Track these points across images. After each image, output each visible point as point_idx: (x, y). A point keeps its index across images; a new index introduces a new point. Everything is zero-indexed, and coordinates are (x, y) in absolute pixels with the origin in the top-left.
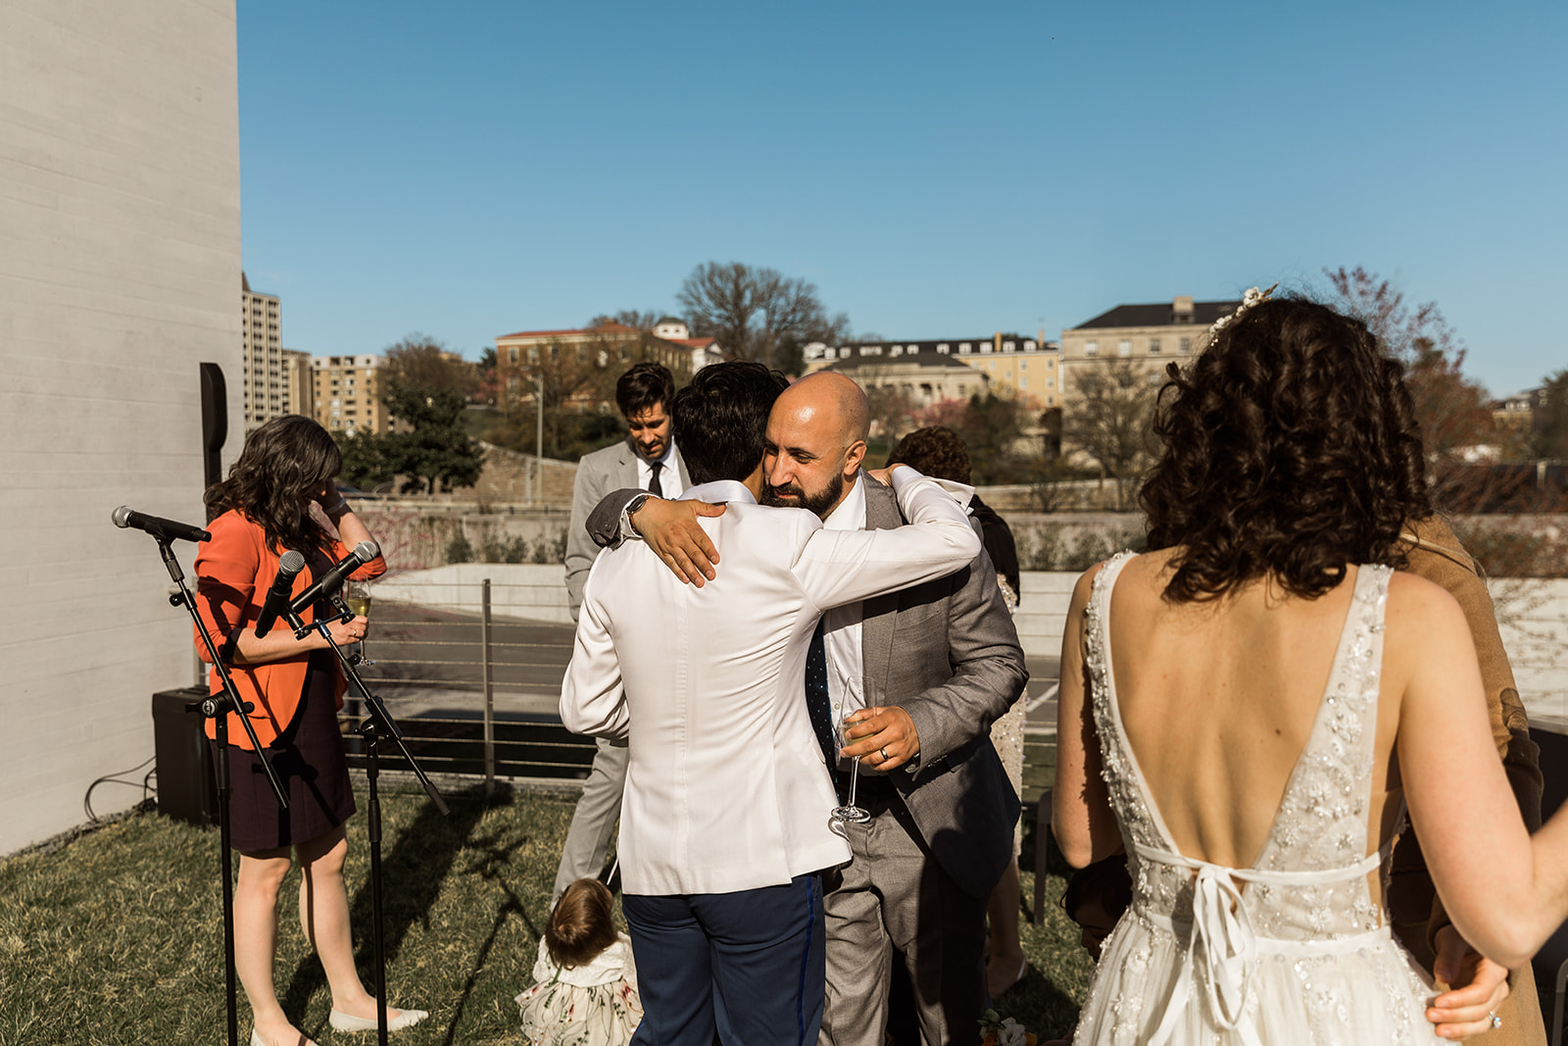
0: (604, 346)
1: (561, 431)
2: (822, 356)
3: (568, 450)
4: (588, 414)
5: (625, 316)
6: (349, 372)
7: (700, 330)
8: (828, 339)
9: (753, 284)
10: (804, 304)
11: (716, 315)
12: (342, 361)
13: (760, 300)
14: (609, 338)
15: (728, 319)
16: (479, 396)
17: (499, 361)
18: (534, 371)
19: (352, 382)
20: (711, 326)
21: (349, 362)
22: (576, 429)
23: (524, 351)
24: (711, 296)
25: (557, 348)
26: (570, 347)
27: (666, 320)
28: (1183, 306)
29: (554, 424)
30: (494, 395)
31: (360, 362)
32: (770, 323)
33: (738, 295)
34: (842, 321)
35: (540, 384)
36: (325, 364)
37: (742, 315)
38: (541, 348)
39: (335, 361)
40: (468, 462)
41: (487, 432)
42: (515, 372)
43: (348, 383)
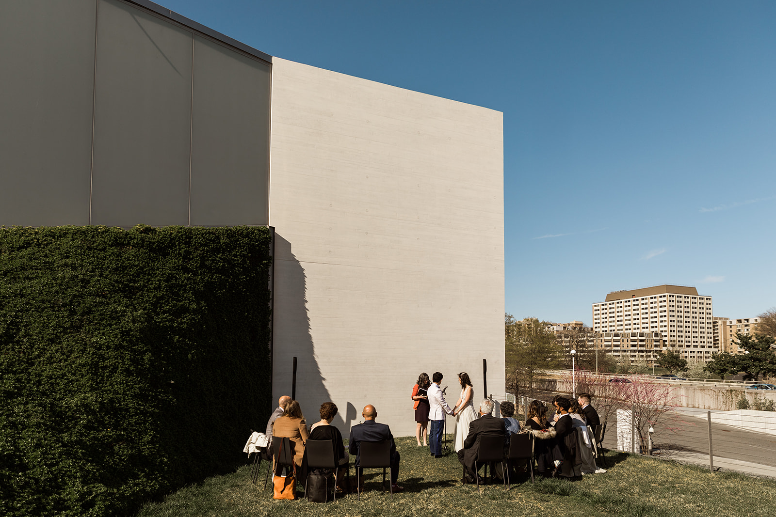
6: (746, 326)
12: (743, 321)
19: (747, 330)
21: (746, 321)
31: (752, 321)
36: (734, 322)
39: (740, 321)
43: (746, 330)
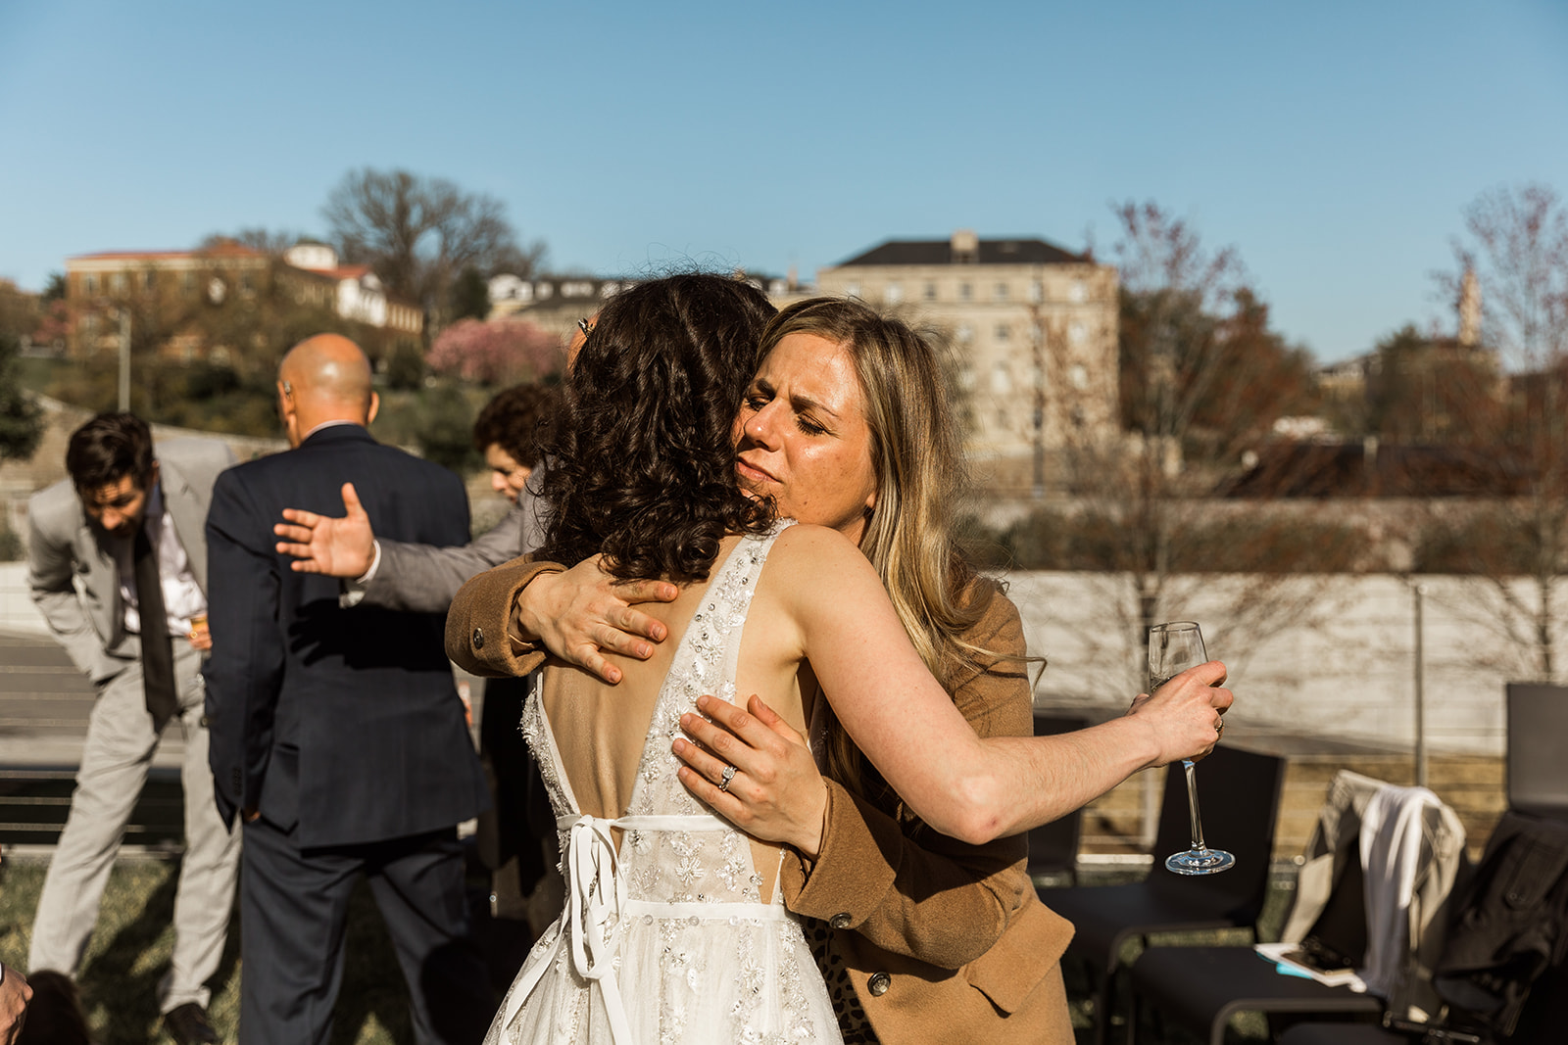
0: (219, 274)
1: (158, 387)
2: (513, 294)
3: (169, 411)
4: (196, 364)
5: (249, 236)
7: (352, 256)
8: (522, 269)
9: (421, 200)
10: (490, 227)
11: (373, 238)
13: (432, 219)
14: (225, 263)
15: (391, 243)
16: (42, 337)
17: (72, 292)
18: (119, 304)
20: (366, 252)
22: (178, 384)
23: (106, 279)
24: (367, 212)
25: (153, 276)
26: (170, 276)
27: (305, 241)
28: (964, 243)
29: (148, 377)
30: (63, 336)
32: (445, 249)
33: (403, 211)
34: (539, 250)
35: (126, 322)
37: (407, 237)
38: (129, 276)
40: (22, 427)
41: (54, 387)
42: (92, 307)
